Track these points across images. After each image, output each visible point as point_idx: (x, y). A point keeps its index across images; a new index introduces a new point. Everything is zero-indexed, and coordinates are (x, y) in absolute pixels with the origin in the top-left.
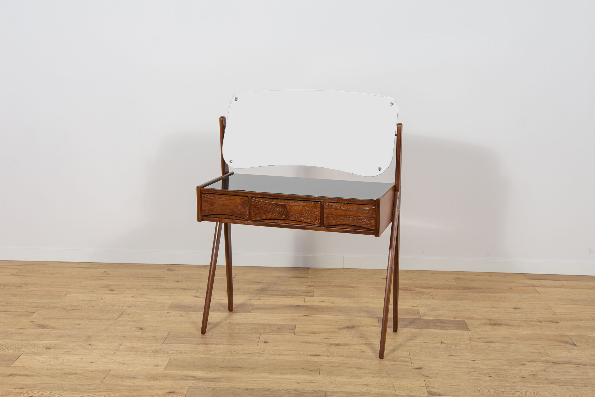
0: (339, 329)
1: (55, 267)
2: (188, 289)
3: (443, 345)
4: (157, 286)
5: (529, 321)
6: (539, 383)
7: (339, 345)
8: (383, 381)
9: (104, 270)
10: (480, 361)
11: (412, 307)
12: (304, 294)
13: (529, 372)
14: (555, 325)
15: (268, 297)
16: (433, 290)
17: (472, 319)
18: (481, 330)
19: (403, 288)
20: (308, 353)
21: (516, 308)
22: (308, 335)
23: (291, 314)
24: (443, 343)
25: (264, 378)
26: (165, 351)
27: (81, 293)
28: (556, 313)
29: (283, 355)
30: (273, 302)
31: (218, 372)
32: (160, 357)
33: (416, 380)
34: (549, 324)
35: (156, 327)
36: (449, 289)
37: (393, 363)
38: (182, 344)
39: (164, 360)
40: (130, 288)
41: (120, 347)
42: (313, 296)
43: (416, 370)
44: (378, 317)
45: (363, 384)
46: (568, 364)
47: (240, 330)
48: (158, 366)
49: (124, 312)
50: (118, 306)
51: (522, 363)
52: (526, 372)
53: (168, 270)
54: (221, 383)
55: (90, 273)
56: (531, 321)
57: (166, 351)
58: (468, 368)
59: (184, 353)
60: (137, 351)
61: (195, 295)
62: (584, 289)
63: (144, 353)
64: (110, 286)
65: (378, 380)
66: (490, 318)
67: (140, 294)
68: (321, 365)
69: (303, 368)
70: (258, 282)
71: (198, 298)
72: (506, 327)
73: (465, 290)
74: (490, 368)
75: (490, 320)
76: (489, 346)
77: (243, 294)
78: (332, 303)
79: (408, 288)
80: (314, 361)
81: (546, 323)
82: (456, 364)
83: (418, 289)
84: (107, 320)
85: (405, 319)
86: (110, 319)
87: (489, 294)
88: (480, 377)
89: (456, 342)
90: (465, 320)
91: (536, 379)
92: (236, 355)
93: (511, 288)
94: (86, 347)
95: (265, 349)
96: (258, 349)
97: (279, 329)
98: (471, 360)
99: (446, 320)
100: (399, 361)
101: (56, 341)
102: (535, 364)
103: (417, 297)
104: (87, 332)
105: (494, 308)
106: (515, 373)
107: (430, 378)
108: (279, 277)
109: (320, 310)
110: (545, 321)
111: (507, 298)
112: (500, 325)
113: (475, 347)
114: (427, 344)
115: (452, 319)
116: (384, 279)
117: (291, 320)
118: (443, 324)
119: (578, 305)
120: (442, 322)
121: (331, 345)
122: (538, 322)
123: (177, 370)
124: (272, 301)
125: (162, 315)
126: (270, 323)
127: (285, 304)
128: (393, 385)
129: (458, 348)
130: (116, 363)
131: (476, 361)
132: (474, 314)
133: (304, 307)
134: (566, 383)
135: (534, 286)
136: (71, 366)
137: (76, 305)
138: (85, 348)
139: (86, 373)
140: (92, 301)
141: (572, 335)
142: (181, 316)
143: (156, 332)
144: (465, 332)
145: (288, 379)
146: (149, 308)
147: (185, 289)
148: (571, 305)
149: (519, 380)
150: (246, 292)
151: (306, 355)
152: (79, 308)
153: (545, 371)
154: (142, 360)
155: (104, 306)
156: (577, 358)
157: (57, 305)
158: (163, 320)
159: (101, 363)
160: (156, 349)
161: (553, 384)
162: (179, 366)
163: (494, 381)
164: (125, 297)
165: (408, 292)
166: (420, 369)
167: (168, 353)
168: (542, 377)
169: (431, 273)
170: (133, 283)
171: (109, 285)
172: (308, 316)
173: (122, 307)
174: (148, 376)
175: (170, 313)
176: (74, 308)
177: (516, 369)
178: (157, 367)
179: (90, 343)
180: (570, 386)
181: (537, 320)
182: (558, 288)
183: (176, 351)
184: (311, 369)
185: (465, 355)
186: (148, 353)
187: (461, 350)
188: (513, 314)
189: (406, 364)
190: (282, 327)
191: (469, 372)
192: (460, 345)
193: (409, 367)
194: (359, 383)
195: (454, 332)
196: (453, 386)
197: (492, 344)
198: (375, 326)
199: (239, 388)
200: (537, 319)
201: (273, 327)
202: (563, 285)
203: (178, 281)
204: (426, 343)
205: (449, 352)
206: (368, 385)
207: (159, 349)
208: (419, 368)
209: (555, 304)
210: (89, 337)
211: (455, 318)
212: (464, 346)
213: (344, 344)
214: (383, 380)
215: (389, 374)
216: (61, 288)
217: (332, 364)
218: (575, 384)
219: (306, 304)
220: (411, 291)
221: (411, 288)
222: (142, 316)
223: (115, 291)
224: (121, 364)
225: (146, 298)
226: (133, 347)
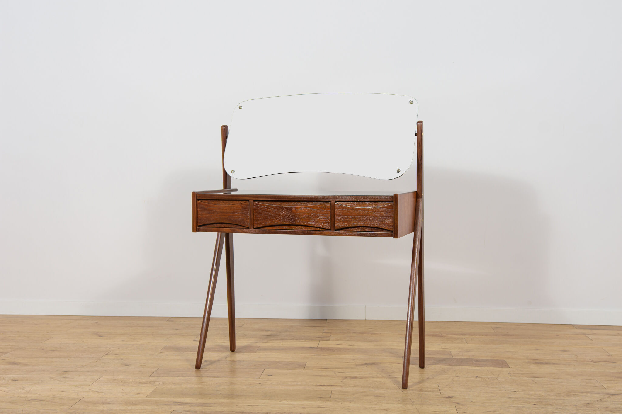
0: (356, 366)
2: (187, 335)
3: (479, 379)
4: (153, 333)
5: (580, 361)
6: (595, 410)
7: (355, 378)
8: (405, 407)
9: (96, 321)
10: (523, 392)
11: (443, 349)
12: (319, 338)
13: (582, 402)
14: (611, 364)
15: (277, 341)
16: (467, 336)
17: (513, 359)
18: (524, 368)
19: (433, 334)
20: (318, 384)
21: (564, 351)
22: (319, 370)
23: (302, 353)
26: (150, 382)
27: (65, 338)
28: (612, 356)
29: (289, 385)
32: (144, 387)
33: (446, 406)
34: (604, 364)
35: (145, 363)
36: (486, 336)
37: (418, 392)
38: (172, 376)
39: (148, 390)
40: (122, 334)
41: (99, 379)
42: (329, 340)
43: (445, 399)
45: (382, 409)
47: (241, 365)
48: (140, 394)
49: (110, 352)
50: (105, 348)
51: (573, 394)
52: (579, 401)
53: (168, 321)
54: (212, 408)
55: (79, 324)
56: (582, 361)
57: (152, 382)
58: (508, 397)
59: (173, 383)
60: (118, 382)
61: (194, 339)
63: (126, 384)
64: (98, 333)
65: (400, 406)
66: (534, 359)
67: (132, 339)
68: (333, 394)
69: (311, 396)
70: (268, 329)
72: (554, 365)
73: (505, 337)
74: (534, 397)
76: (533, 380)
77: (249, 338)
78: (349, 345)
79: (438, 335)
80: (324, 390)
81: (601, 362)
82: (494, 394)
83: (451, 336)
84: (89, 358)
85: (435, 358)
86: (93, 358)
87: (533, 340)
88: (523, 405)
89: (494, 377)
90: (505, 360)
91: (591, 407)
92: (234, 385)
93: (558, 336)
94: (60, 379)
95: (268, 380)
96: (260, 380)
97: (286, 365)
98: (512, 391)
99: (483, 360)
100: (425, 391)
101: (26, 375)
102: (589, 395)
103: (449, 342)
104: (63, 367)
105: (538, 351)
106: (565, 402)
107: (463, 405)
108: (292, 326)
109: (336, 351)
110: (599, 361)
111: (554, 343)
112: (546, 363)
113: (517, 381)
115: (489, 358)
117: (301, 358)
118: (478, 363)
120: (477, 361)
121: (346, 378)
122: (591, 362)
123: (161, 397)
124: (281, 344)
125: (153, 354)
126: (276, 360)
127: (296, 346)
128: (418, 411)
129: (497, 381)
130: (92, 392)
131: (517, 392)
132: (515, 355)
133: (317, 348)
135: (584, 334)
136: (38, 395)
138: (58, 380)
139: (55, 400)
140: (77, 344)
142: (175, 355)
143: (143, 368)
144: (504, 369)
145: (292, 405)
147: (183, 335)
149: (571, 408)
150: (253, 337)
151: (315, 385)
152: (59, 349)
153: (601, 401)
154: (123, 389)
155: (88, 347)
158: (154, 358)
159: (74, 392)
160: (141, 380)
162: (164, 394)
163: (540, 408)
164: (115, 341)
165: (438, 337)
166: (450, 397)
167: (154, 384)
168: (598, 405)
170: (126, 330)
172: (321, 355)
173: (109, 348)
174: (127, 402)
175: (163, 353)
176: (54, 349)
178: (138, 395)
179: (65, 376)
181: (590, 360)
182: (612, 336)
184: (321, 397)
185: (504, 387)
186: (130, 384)
187: (499, 383)
188: (561, 355)
189: (434, 393)
190: (290, 363)
191: (510, 401)
192: (498, 379)
193: (438, 396)
194: (377, 409)
195: (491, 368)
196: (490, 411)
197: (537, 379)
198: (399, 363)
199: (233, 412)
201: (280, 364)
203: (177, 329)
204: (458, 377)
205: (485, 384)
206: (387, 410)
207: (144, 381)
208: (449, 397)
209: (610, 348)
210: (65, 371)
211: (493, 358)
212: (504, 380)
213: (361, 377)
215: (414, 401)
216: (43, 334)
217: (346, 393)
219: (319, 346)
220: (442, 337)
221: (442, 335)
222: (130, 355)
223: (104, 337)
224: (97, 392)
225: (138, 342)
226: (114, 379)
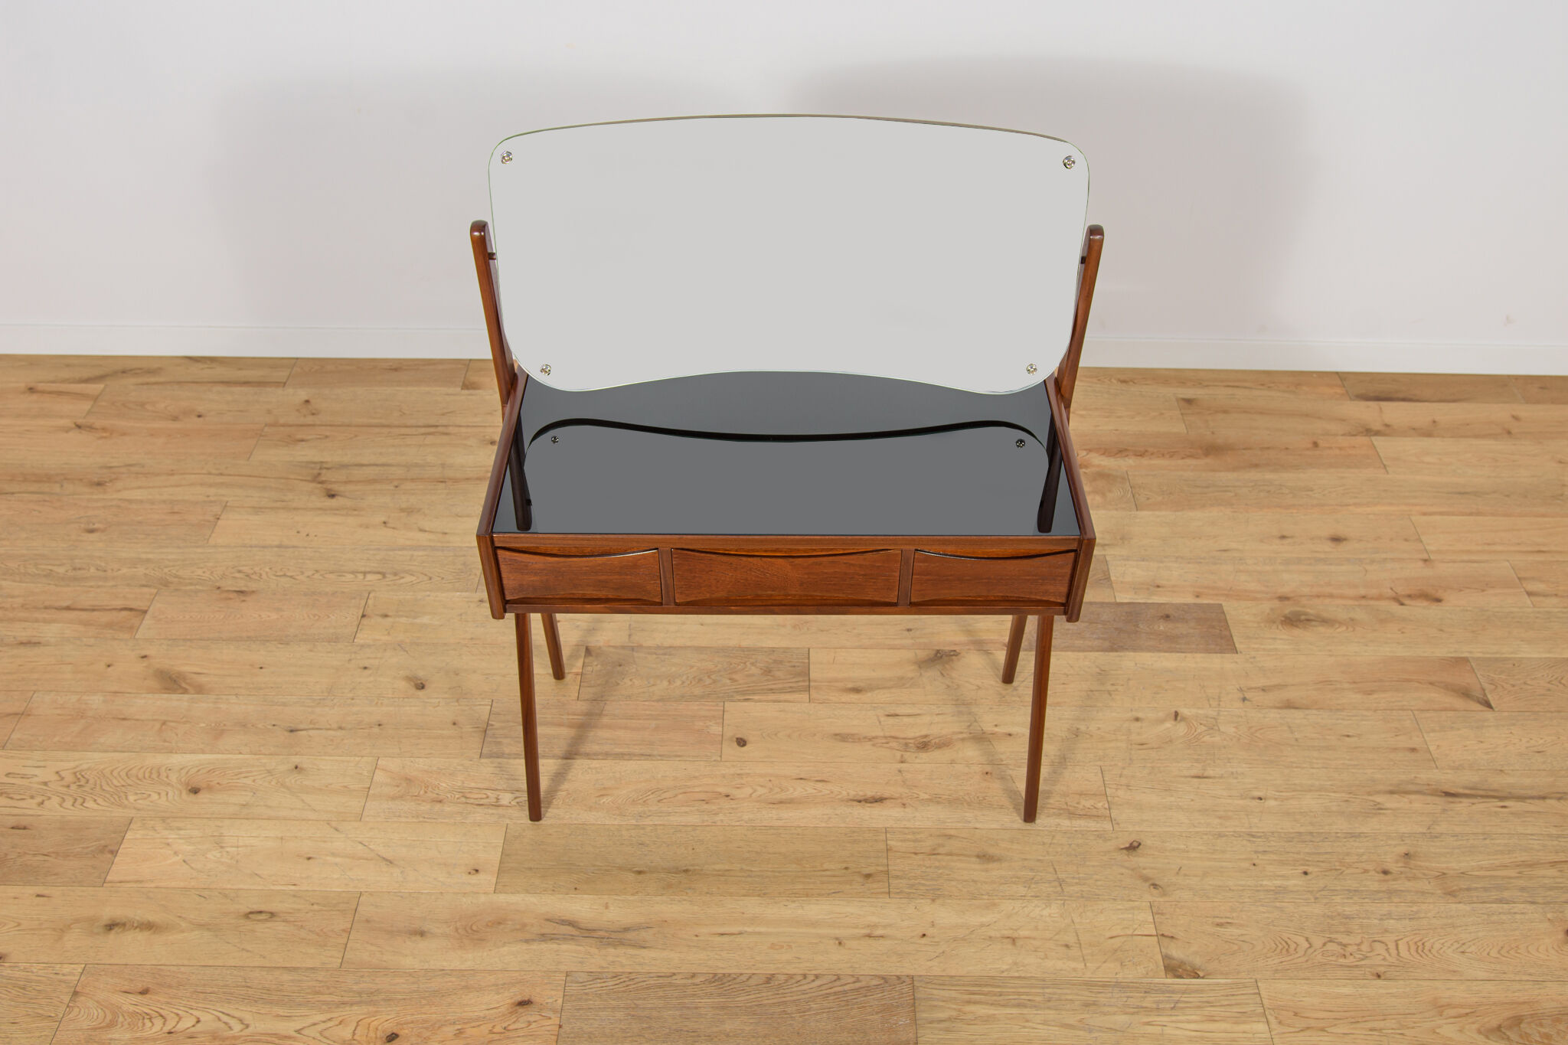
0: (920, 667)
1: (180, 384)
3: (1182, 729)
7: (925, 746)
8: (1050, 916)
9: (303, 395)
10: (1275, 800)
16: (1131, 462)
17: (1239, 596)
18: (1264, 650)
20: (851, 794)
22: (843, 699)
24: (1181, 721)
25: (752, 921)
26: (488, 793)
27: (255, 510)
29: (791, 802)
31: (634, 895)
32: (480, 825)
33: (1131, 904)
35: (456, 673)
36: (1170, 456)
37: (1068, 824)
39: (489, 843)
40: (375, 481)
41: (375, 779)
43: (1126, 858)
45: (1003, 938)
47: (669, 681)
48: (477, 872)
49: (369, 602)
50: (352, 573)
53: (464, 386)
54: (645, 954)
55: (269, 412)
57: (492, 797)
60: (419, 796)
63: (437, 808)
64: (324, 475)
65: (1037, 912)
67: (403, 511)
68: (891, 850)
69: (846, 869)
73: (1209, 461)
80: (869, 831)
82: (1220, 818)
84: (329, 642)
86: (337, 639)
89: (1210, 713)
90: (1223, 604)
92: (670, 810)
94: (288, 783)
95: (741, 776)
96: (724, 777)
97: (768, 672)
98: (1254, 799)
99: (1180, 608)
100: (1080, 817)
104: (284, 704)
107: (1164, 892)
114: (1141, 728)
115: (1192, 600)
118: (1172, 628)
120: (1167, 618)
121: (906, 746)
123: (527, 892)
125: (466, 613)
128: (1077, 936)
129: (1218, 739)
130: (371, 860)
131: (1264, 800)
132: (1241, 571)
136: (258, 881)
137: (245, 570)
138: (288, 789)
139: (299, 911)
140: (287, 548)
143: (458, 700)
145: (813, 925)
146: (431, 579)
151: (848, 801)
152: (253, 587)
154: (436, 844)
155: (317, 572)
157: (200, 573)
158: (472, 639)
159: (333, 860)
160: (466, 784)
162: (531, 871)
164: (367, 528)
166: (1134, 849)
167: (498, 804)
170: (381, 454)
171: (322, 466)
173: (362, 577)
174: (458, 925)
176: (241, 585)
177: (1363, 829)
178: (476, 880)
179: (297, 761)
183: (517, 794)
184: (867, 872)
186: (447, 809)
189: (1099, 826)
190: (775, 662)
193: (1108, 844)
194: (993, 934)
195: (1201, 661)
201: (753, 664)
203: (493, 443)
204: (1137, 720)
205: (1198, 762)
206: (1014, 942)
207: (472, 785)
208: (1132, 848)
210: (292, 731)
211: (1198, 597)
213: (937, 742)
214: (1048, 910)
215: (1063, 881)
217: (918, 842)
222: (416, 620)
223: (339, 498)
224: (384, 862)
225: (422, 530)
226: (407, 779)
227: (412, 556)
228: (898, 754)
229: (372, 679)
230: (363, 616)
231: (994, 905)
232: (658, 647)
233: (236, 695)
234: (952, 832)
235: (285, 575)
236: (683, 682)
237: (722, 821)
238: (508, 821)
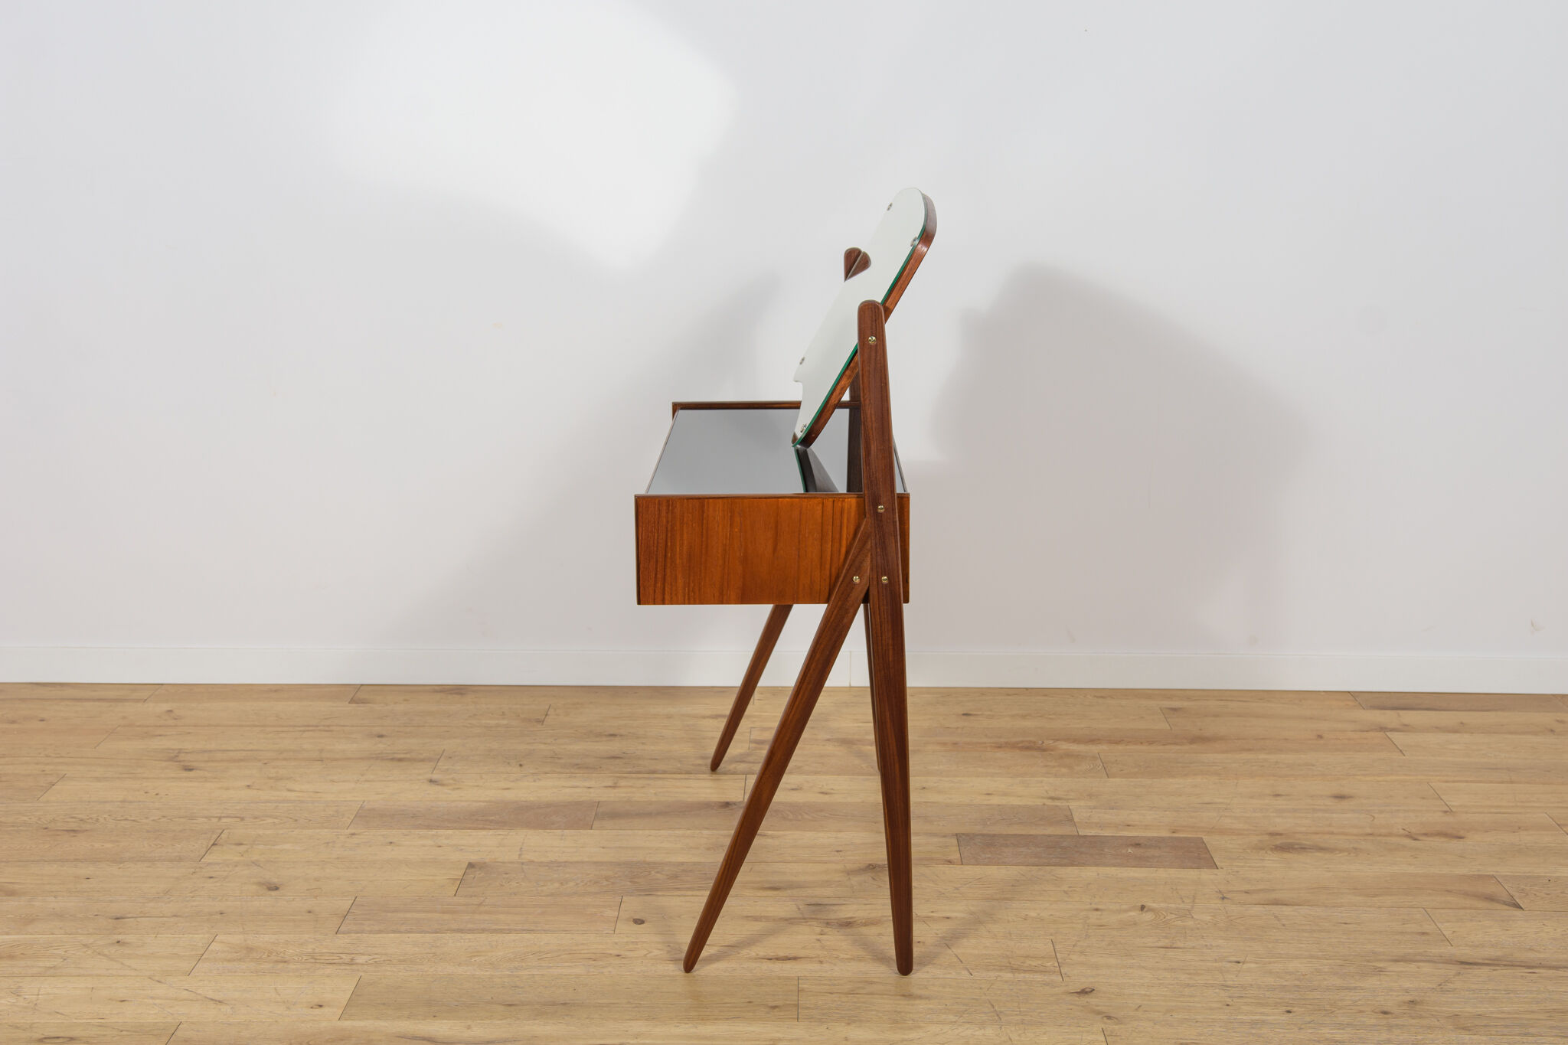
0: (848, 874)
1: (23, 700)
2: (409, 760)
3: (1148, 916)
4: (321, 751)
5: (1380, 835)
6: (1430, 1027)
7: (849, 924)
8: (984, 1035)
9: (166, 707)
10: (1256, 963)
11: (1050, 800)
12: (743, 766)
13: (1398, 996)
14: (1454, 844)
15: (639, 778)
16: (1105, 747)
17: (1222, 832)
18: (1249, 867)
19: (1022, 742)
20: (762, 953)
21: (1341, 797)
22: (759, 894)
23: (707, 829)
24: (1147, 911)
25: (636, 1036)
26: (341, 956)
27: (98, 779)
28: (1454, 810)
30: (655, 794)
31: (501, 1020)
32: (328, 976)
33: (1081, 1029)
34: (1437, 842)
35: (317, 880)
36: (1151, 743)
37: (1008, 976)
38: (394, 932)
39: (338, 988)
40: (241, 760)
41: (210, 948)
43: (1076, 998)
44: (956, 835)
46: (1505, 965)
47: (562, 884)
48: (321, 1006)
49: (222, 835)
50: (206, 817)
51: (1376, 968)
52: (1391, 993)
53: (352, 701)
55: (124, 718)
56: (1385, 836)
57: (346, 958)
58: (1223, 985)
59: (400, 961)
60: (261, 958)
61: (429, 776)
62: (1523, 733)
63: (280, 966)
64: (182, 757)
65: (969, 1032)
66: (1272, 829)
67: (270, 778)
68: (803, 990)
69: (750, 1002)
70: (612, 733)
71: (440, 787)
72: (1318, 854)
73: (1194, 746)
74: (1285, 983)
75: (1272, 834)
76: (1276, 917)
77: (568, 771)
78: (822, 793)
79: (1035, 742)
80: (779, 978)
81: (1431, 839)
82: (1189, 974)
83: (1064, 746)
84: (171, 861)
85: (1035, 837)
86: (180, 859)
87: (1262, 756)
88: (1261, 1014)
89: (1182, 906)
90: (1204, 837)
91: (1421, 1017)
92: (551, 965)
93: (1320, 737)
94: (106, 952)
95: (637, 943)
96: (616, 943)
97: (675, 877)
98: (1230, 962)
99: (1149, 839)
100: (1025, 971)
101: (18, 934)
102: (1412, 967)
103: (1064, 770)
104: (111, 901)
105: (1278, 798)
106: (1360, 1000)
107: (1119, 1021)
109: (791, 817)
110: (1426, 834)
111: (1313, 766)
112: (1303, 849)
113: (1238, 921)
114: (1101, 915)
115: (1165, 834)
116: (965, 717)
117: (708, 849)
118: (1139, 851)
119: (1512, 782)
120: (1138, 845)
121: (829, 924)
122: (1407, 836)
123: (378, 1018)
124: (652, 791)
125: (334, 842)
126: (649, 860)
127: (689, 800)
129: (1190, 923)
130: (197, 1000)
131: (1244, 963)
132: (1226, 816)
134: (1506, 1026)
135: (1382, 729)
136: (59, 1016)
137: (80, 816)
138: (105, 955)
139: (105, 1035)
140: (131, 802)
141: (1506, 876)
142: (391, 843)
143: (316, 897)
144: (1206, 875)
146: (296, 820)
147: (400, 760)
148: (1491, 782)
149: (1373, 1021)
150: (577, 765)
151: (756, 959)
152: (88, 827)
153: (1442, 991)
154: (276, 989)
155: (164, 817)
156: (1528, 947)
157: (25, 818)
158: (338, 858)
159: (151, 1001)
160: (317, 950)
161: (1469, 1030)
162: (384, 1004)
163: (1303, 1027)
164: (227, 789)
165: (1035, 753)
166: (1086, 993)
167: (352, 963)
168: (1436, 1008)
169: (1095, 696)
170: (251, 743)
171: (180, 751)
173: (217, 820)
174: (293, 1041)
175: (359, 834)
176: (74, 826)
177: (1359, 984)
178: (318, 1011)
179: (120, 937)
180: (1519, 1035)
181: (1402, 832)
182: (1449, 731)
183: (376, 956)
184: (774, 1004)
185: (1211, 945)
186: (292, 966)
187: (1198, 929)
188: (1334, 815)
189: (1046, 978)
190: (684, 871)
191: (1229, 1001)
192: (1195, 917)
193: (1057, 989)
195: (1174, 873)
197: (1287, 910)
198: (950, 862)
200: (1404, 829)
201: (658, 872)
202: (1462, 723)
203: (381, 736)
204: (1097, 910)
205: (1166, 937)
207: (324, 951)
208: (1084, 992)
209: (1447, 782)
210: (117, 919)
211: (1174, 832)
212: (1208, 918)
213: (863, 921)
214: (982, 1031)
215: (1001, 1012)
216: (37, 764)
217: (834, 985)
218: (1532, 1030)
220: (1044, 750)
221: (1043, 743)
222: (275, 847)
223: (198, 771)
224: (212, 1002)
225: (289, 790)
226: (247, 948)
227: (277, 806)
228: (818, 930)
229: (218, 884)
230: (214, 844)
231: (920, 1027)
232: (552, 862)
233: (55, 897)
234: (875, 980)
235: (126, 820)
236: (577, 884)
237: (610, 972)
238: (363, 974)
